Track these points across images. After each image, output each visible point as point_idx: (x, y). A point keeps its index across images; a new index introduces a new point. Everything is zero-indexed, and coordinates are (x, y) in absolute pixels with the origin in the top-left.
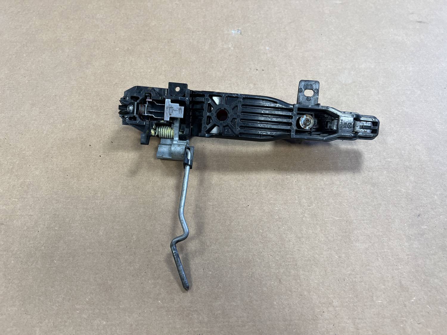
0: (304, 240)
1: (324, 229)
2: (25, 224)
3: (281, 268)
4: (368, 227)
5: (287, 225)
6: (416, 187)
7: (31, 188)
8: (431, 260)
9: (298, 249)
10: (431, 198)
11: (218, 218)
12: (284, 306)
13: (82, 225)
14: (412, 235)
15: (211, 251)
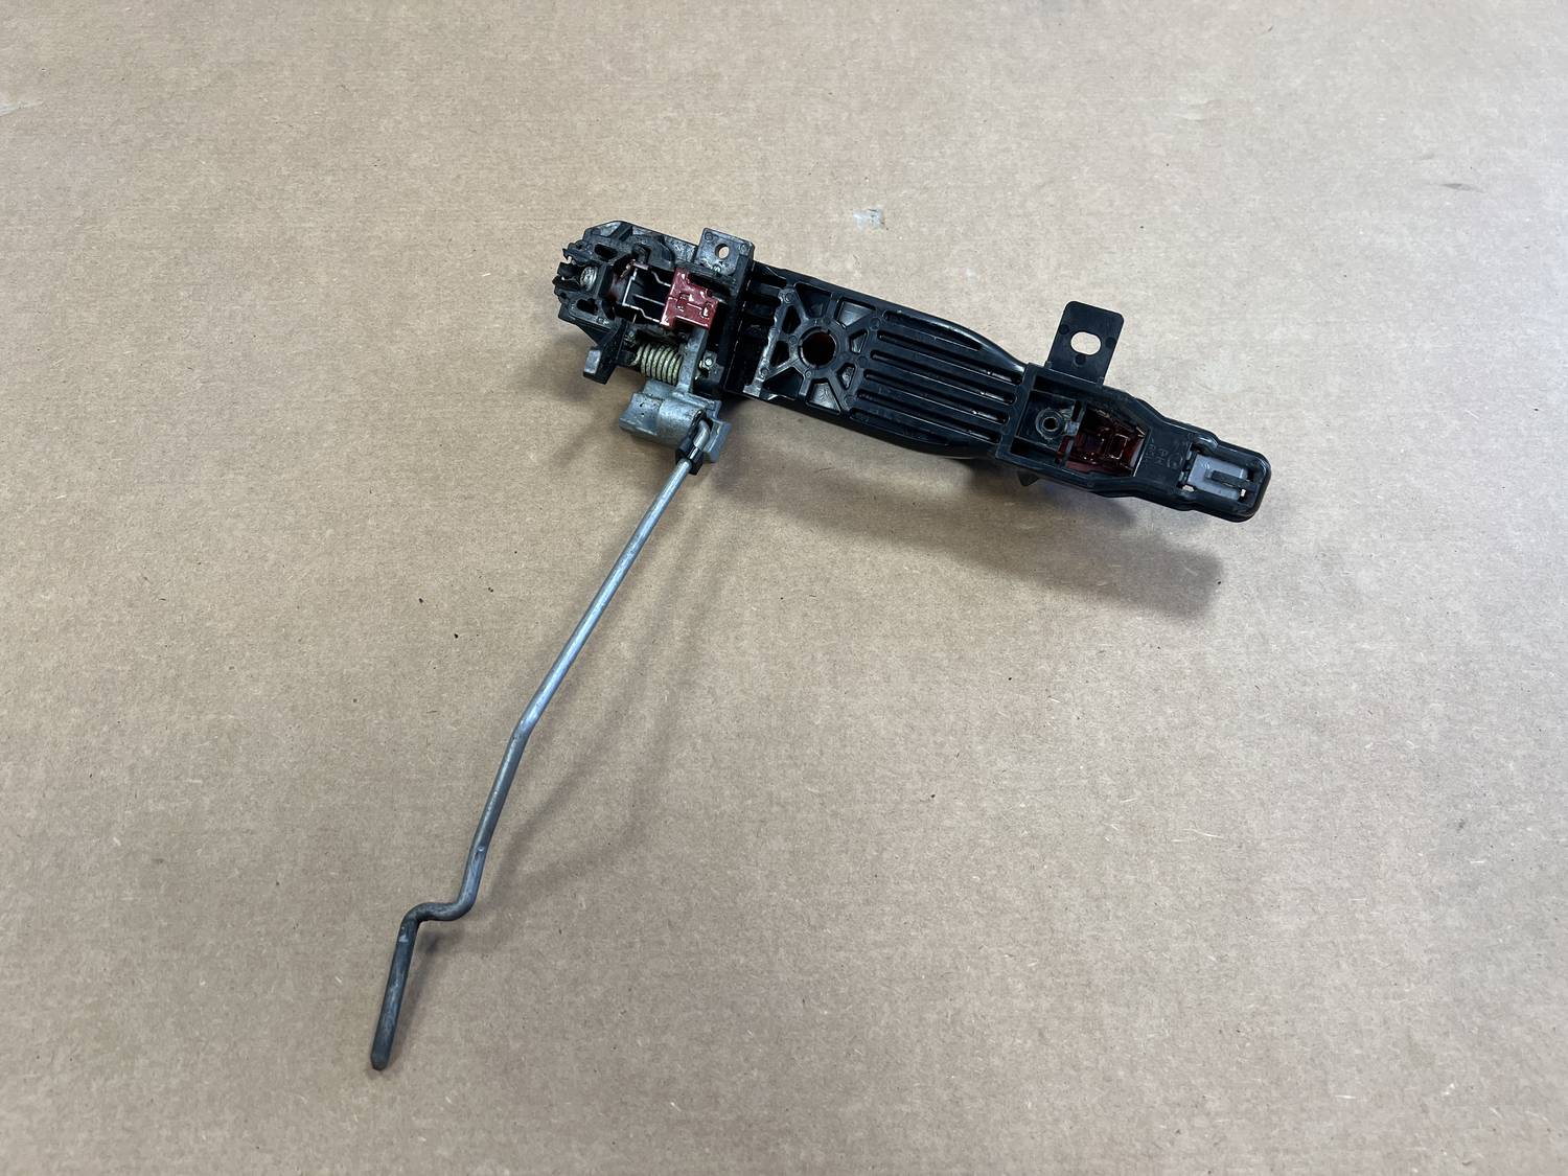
0: (1109, 904)
1: (1171, 868)
2: (233, 861)
3: (1043, 995)
4: (1306, 864)
5: (1057, 857)
6: (1451, 734)
7: (243, 742)
8: (1499, 965)
9: (1093, 936)
10: (1498, 769)
11: (840, 838)
12: (1056, 1113)
13: (413, 863)
14: (1440, 889)
15: (823, 942)
